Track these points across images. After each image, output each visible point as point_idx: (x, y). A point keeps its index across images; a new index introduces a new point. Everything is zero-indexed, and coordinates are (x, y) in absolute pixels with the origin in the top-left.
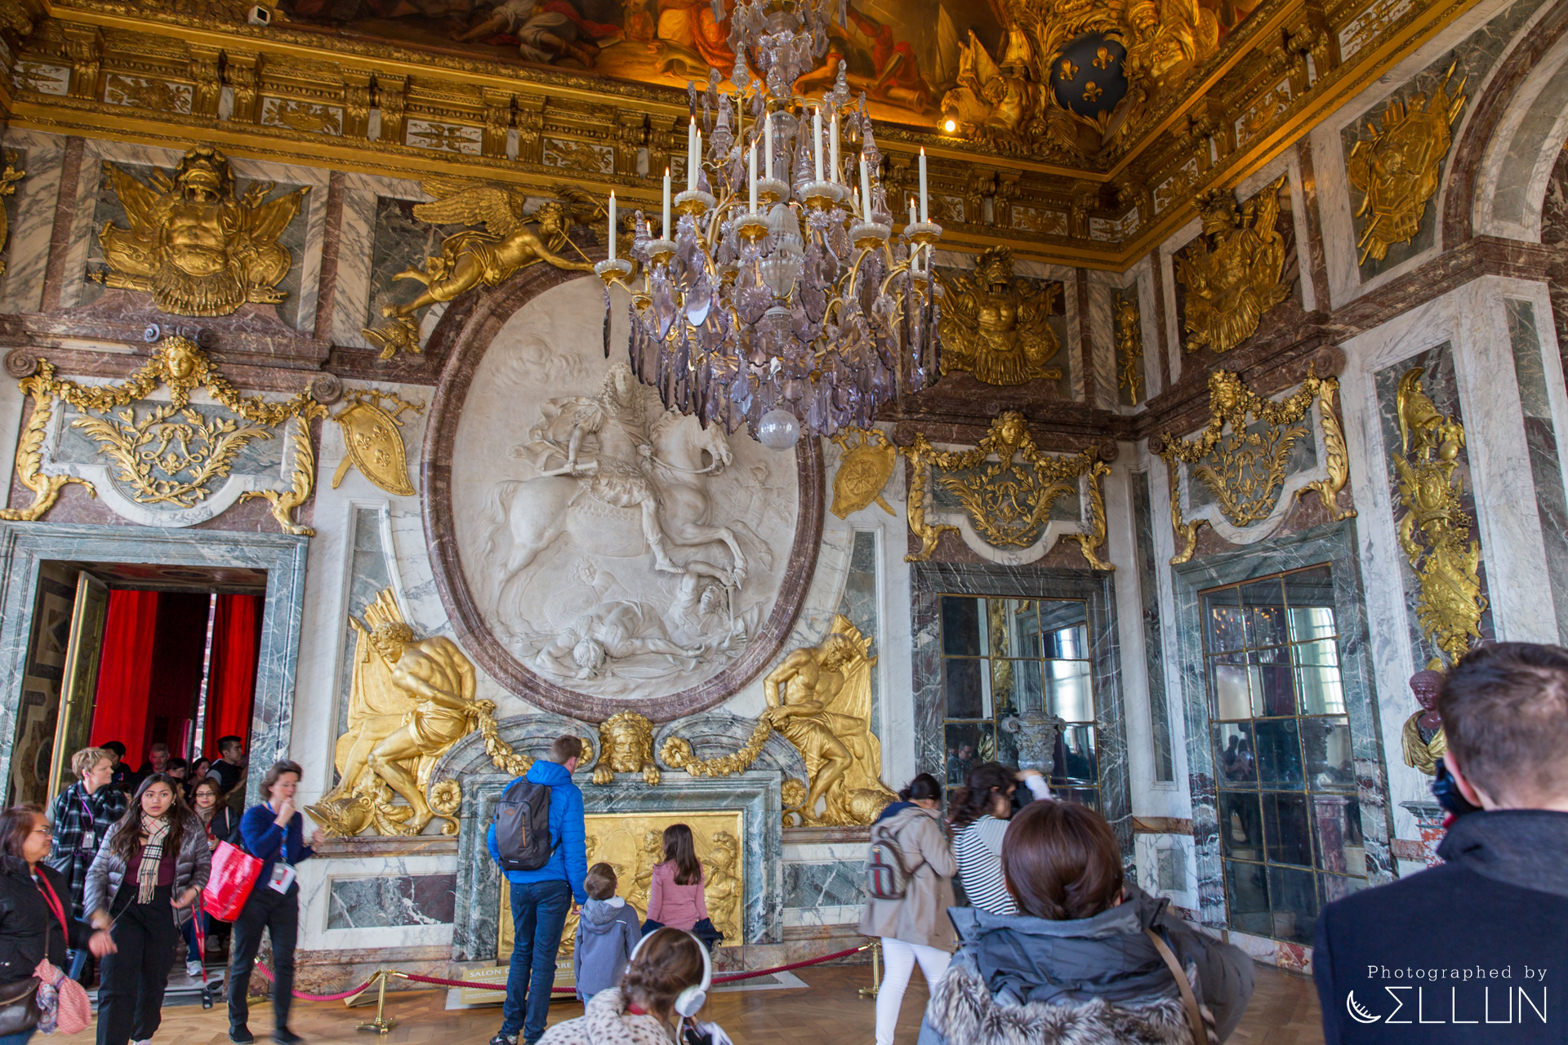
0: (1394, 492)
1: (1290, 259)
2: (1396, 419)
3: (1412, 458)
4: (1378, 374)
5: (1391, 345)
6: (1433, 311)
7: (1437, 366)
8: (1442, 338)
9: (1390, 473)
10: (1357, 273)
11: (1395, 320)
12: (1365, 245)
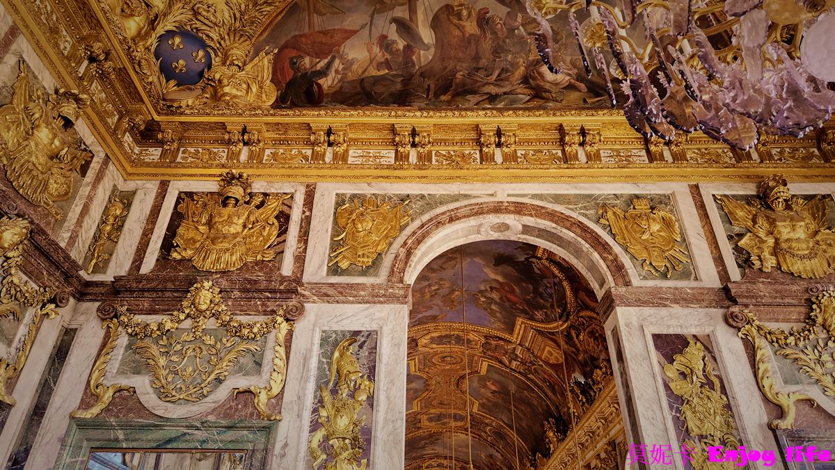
0: (315, 411)
1: (280, 239)
2: (330, 364)
3: (334, 392)
4: (324, 332)
5: (340, 318)
6: (372, 310)
7: (365, 342)
8: (374, 327)
9: (315, 397)
10: (325, 268)
11: (346, 305)
12: (336, 257)
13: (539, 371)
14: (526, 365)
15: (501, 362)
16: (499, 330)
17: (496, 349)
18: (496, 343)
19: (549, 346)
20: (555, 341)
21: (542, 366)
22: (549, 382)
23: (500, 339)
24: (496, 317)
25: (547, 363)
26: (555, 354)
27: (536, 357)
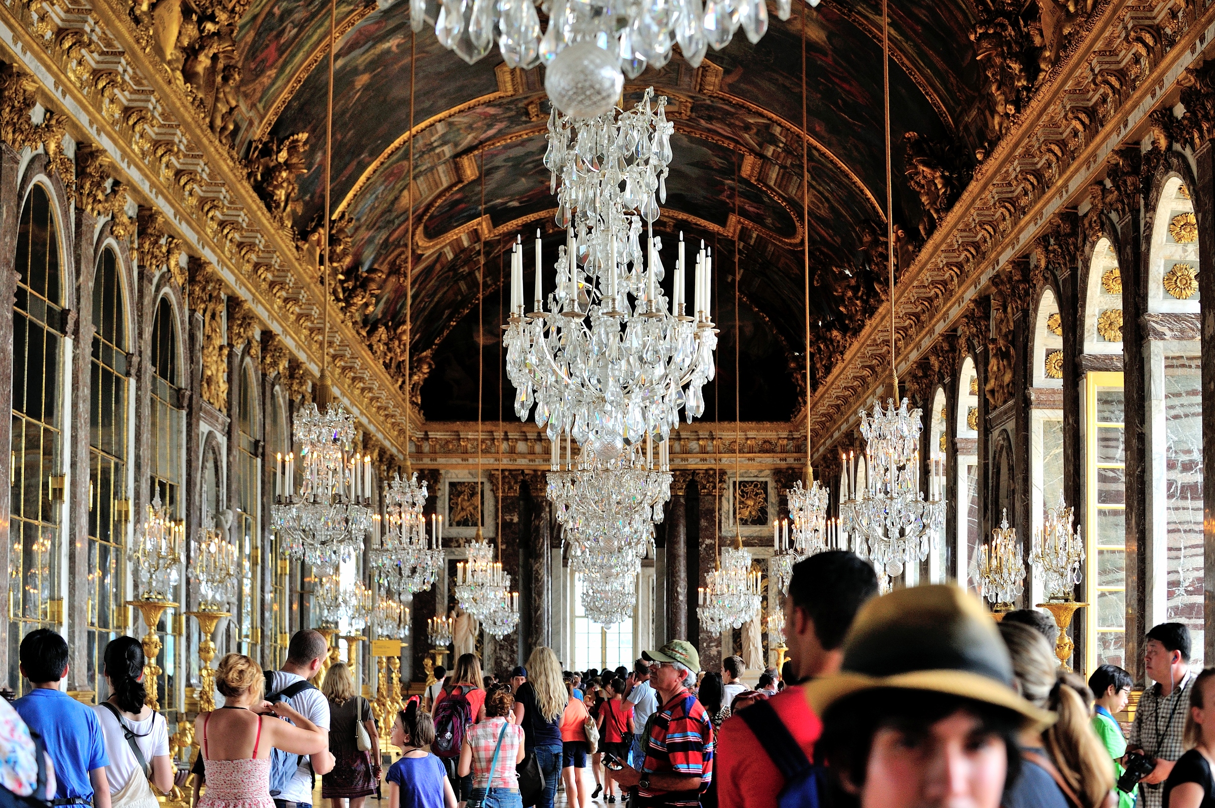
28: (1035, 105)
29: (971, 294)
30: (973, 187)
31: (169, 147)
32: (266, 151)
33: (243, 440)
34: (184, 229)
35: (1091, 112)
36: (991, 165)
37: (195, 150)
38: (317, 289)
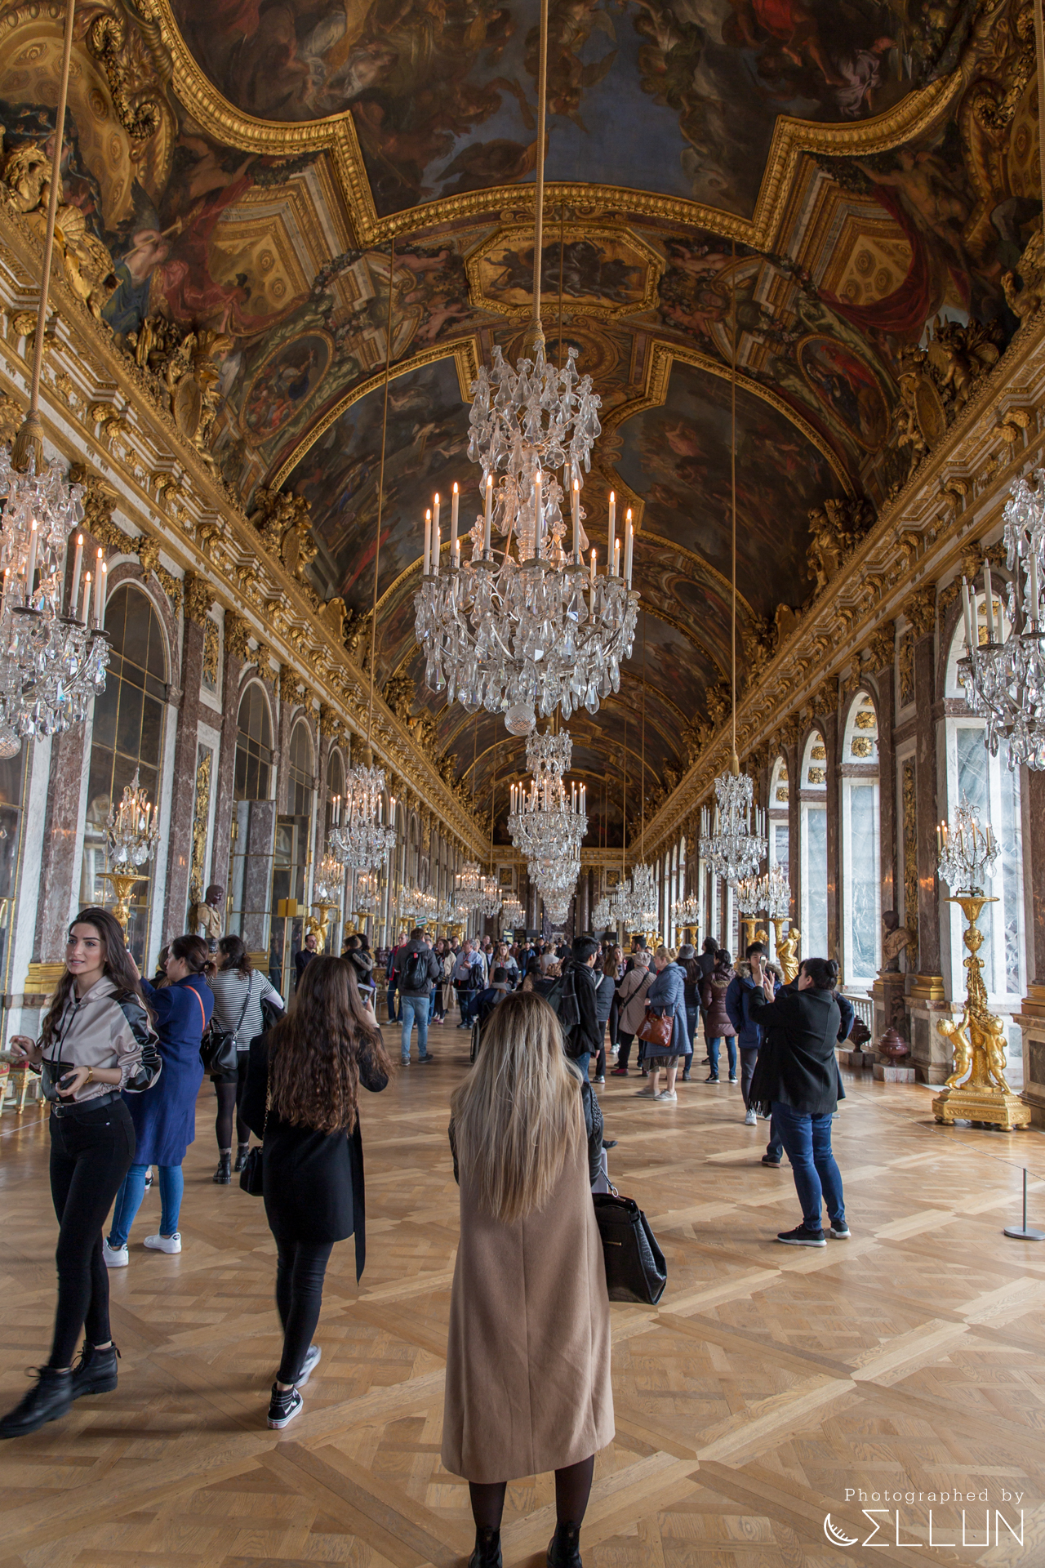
13: (819, 355)
14: (780, 341)
15: (709, 348)
16: (713, 205)
17: (697, 298)
18: (698, 266)
19: (869, 232)
20: (891, 199)
21: (828, 329)
22: (843, 384)
23: (716, 244)
24: (706, 138)
25: (849, 312)
26: (883, 261)
27: (816, 297)
28: (699, 762)
29: (684, 816)
30: (682, 782)
31: (417, 769)
32: (443, 761)
33: (433, 860)
34: (419, 794)
35: (715, 767)
36: (687, 777)
37: (425, 769)
38: (458, 805)
